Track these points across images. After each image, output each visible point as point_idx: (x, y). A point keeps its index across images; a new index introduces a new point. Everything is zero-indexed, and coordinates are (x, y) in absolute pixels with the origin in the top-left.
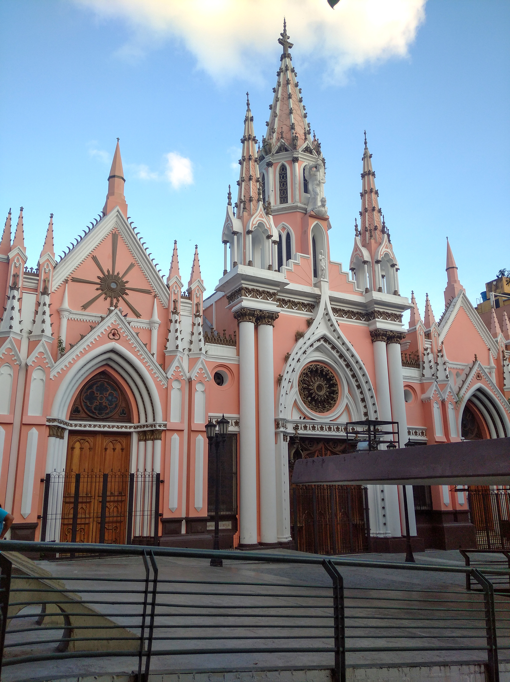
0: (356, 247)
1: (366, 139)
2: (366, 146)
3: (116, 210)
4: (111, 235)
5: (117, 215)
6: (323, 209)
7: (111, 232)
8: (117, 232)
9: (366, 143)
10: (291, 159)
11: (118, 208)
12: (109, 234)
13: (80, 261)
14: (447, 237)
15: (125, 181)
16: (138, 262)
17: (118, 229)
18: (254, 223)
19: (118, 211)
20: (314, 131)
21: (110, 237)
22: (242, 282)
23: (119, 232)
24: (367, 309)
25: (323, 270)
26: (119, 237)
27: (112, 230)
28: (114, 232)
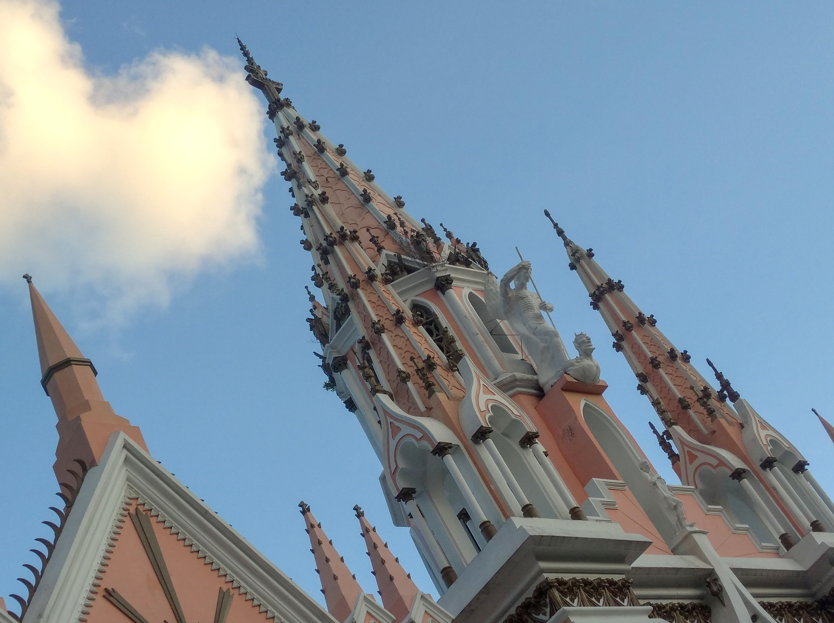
1: (556, 225)
2: (564, 238)
3: (119, 443)
4: (127, 520)
5: (126, 460)
6: (586, 362)
7: (126, 513)
8: (141, 508)
9: (560, 233)
10: (431, 286)
11: (122, 436)
12: (123, 518)
14: (813, 410)
15: (96, 373)
16: (235, 584)
17: (140, 501)
18: (483, 408)
19: (126, 446)
20: (441, 225)
21: (128, 525)
22: (543, 565)
23: (147, 507)
24: (814, 589)
26: (153, 520)
27: (128, 507)
28: (132, 511)
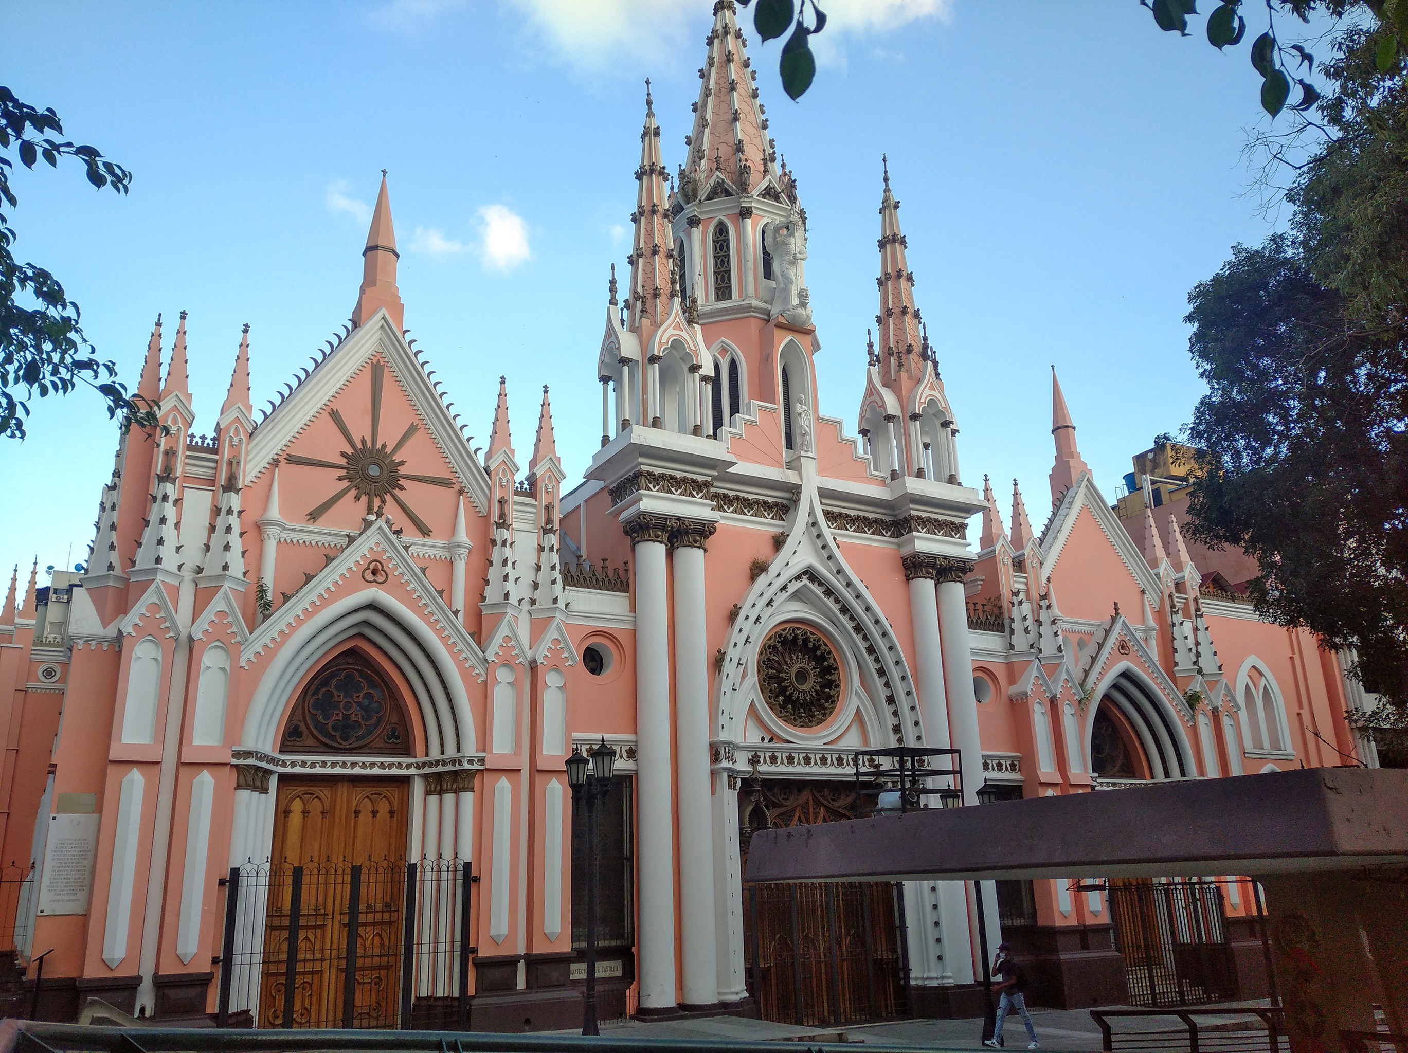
0: (871, 386)
1: (886, 172)
2: (887, 185)
3: (379, 316)
4: (369, 367)
5: (382, 326)
6: (801, 311)
7: (369, 361)
8: (381, 360)
9: (886, 180)
10: (738, 211)
11: (383, 311)
12: (365, 365)
13: (304, 421)
14: (1053, 366)
15: (398, 256)
16: (424, 422)
17: (383, 355)
18: (664, 340)
19: (384, 318)
20: (782, 155)
21: (368, 371)
22: (641, 460)
23: (386, 360)
24: (897, 512)
25: (804, 435)
26: (386, 370)
27: (372, 357)
28: (375, 362)
